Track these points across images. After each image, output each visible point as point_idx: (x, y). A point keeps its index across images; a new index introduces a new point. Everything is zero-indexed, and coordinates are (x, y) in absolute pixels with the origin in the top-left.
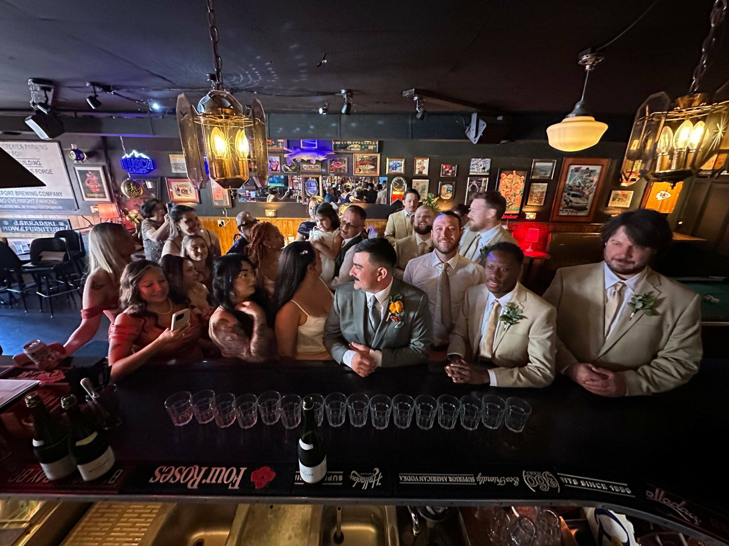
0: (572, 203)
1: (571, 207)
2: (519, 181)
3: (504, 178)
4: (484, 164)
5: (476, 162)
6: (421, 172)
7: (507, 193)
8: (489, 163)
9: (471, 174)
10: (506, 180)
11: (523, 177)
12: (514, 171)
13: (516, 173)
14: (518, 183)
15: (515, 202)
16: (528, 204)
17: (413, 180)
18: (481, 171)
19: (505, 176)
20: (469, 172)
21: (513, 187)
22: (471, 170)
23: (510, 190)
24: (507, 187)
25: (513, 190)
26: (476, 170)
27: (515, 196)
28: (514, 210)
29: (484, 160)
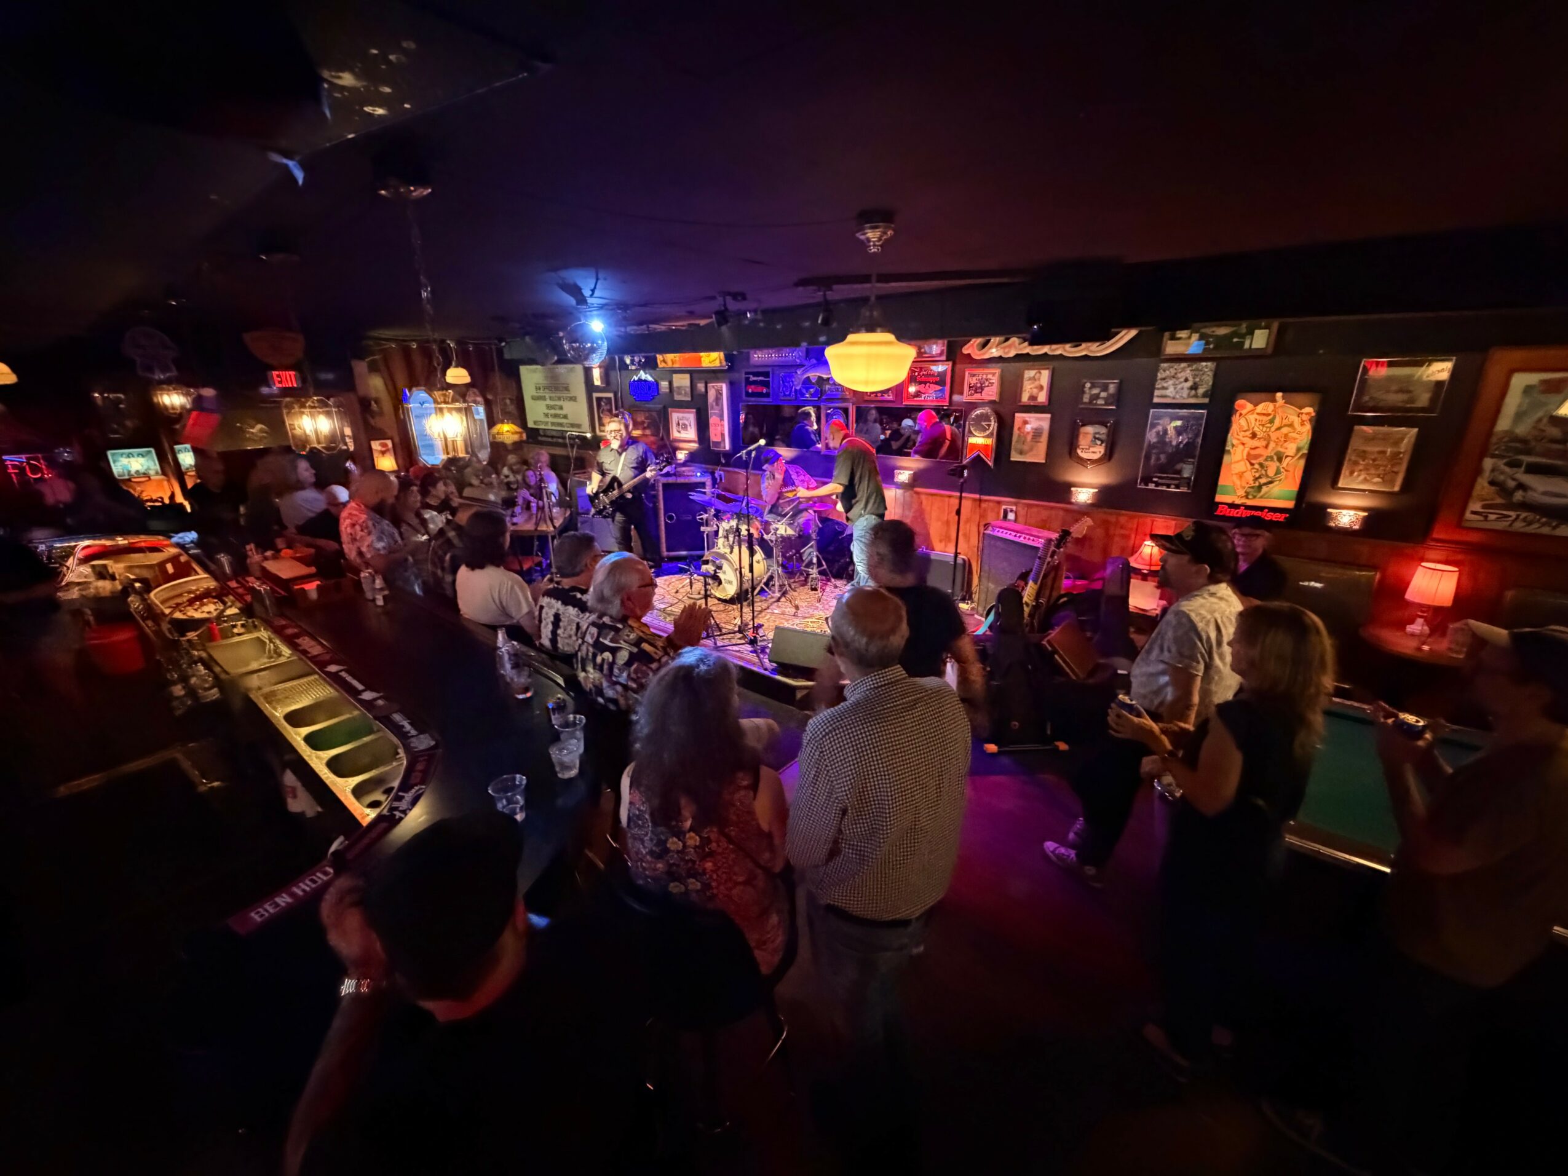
0: (1530, 493)
1: (1524, 506)
2: (1296, 421)
3: (1244, 412)
4: (1195, 376)
5: (1173, 371)
6: (1033, 398)
7: (1253, 452)
8: (1211, 374)
9: (1156, 400)
10: (1252, 418)
11: (1309, 410)
12: (1279, 395)
13: (1283, 398)
14: (1291, 425)
15: (1283, 476)
16: (1340, 485)
17: (1017, 415)
18: (1185, 395)
19: (1250, 406)
20: (1152, 396)
21: (1274, 436)
22: (1157, 393)
23: (1264, 443)
24: (1254, 436)
25: (1272, 445)
26: (1170, 392)
27: (1280, 460)
28: (1278, 498)
29: (1194, 367)
